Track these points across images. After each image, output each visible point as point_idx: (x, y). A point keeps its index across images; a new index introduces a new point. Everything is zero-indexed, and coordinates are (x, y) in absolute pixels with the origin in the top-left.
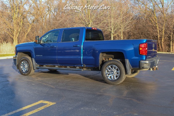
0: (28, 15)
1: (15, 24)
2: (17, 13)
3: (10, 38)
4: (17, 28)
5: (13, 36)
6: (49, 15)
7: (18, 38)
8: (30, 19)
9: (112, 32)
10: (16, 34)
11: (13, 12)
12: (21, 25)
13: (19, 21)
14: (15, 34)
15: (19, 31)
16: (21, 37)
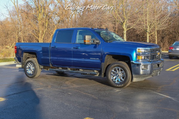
0: (53, 15)
1: (40, 25)
2: (42, 14)
3: (36, 39)
4: (43, 30)
5: (39, 38)
6: (75, 14)
7: (43, 40)
8: (56, 19)
9: (148, 31)
10: (42, 35)
11: (38, 13)
12: (46, 26)
13: (44, 22)
14: (40, 35)
15: (45, 32)
16: (46, 38)
